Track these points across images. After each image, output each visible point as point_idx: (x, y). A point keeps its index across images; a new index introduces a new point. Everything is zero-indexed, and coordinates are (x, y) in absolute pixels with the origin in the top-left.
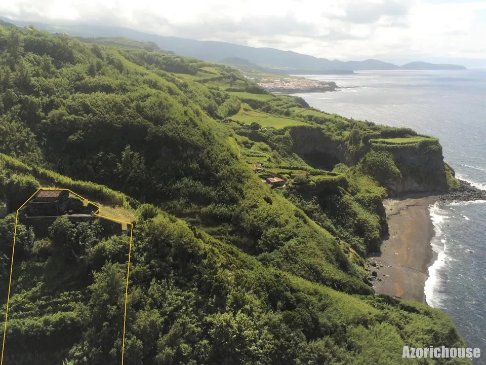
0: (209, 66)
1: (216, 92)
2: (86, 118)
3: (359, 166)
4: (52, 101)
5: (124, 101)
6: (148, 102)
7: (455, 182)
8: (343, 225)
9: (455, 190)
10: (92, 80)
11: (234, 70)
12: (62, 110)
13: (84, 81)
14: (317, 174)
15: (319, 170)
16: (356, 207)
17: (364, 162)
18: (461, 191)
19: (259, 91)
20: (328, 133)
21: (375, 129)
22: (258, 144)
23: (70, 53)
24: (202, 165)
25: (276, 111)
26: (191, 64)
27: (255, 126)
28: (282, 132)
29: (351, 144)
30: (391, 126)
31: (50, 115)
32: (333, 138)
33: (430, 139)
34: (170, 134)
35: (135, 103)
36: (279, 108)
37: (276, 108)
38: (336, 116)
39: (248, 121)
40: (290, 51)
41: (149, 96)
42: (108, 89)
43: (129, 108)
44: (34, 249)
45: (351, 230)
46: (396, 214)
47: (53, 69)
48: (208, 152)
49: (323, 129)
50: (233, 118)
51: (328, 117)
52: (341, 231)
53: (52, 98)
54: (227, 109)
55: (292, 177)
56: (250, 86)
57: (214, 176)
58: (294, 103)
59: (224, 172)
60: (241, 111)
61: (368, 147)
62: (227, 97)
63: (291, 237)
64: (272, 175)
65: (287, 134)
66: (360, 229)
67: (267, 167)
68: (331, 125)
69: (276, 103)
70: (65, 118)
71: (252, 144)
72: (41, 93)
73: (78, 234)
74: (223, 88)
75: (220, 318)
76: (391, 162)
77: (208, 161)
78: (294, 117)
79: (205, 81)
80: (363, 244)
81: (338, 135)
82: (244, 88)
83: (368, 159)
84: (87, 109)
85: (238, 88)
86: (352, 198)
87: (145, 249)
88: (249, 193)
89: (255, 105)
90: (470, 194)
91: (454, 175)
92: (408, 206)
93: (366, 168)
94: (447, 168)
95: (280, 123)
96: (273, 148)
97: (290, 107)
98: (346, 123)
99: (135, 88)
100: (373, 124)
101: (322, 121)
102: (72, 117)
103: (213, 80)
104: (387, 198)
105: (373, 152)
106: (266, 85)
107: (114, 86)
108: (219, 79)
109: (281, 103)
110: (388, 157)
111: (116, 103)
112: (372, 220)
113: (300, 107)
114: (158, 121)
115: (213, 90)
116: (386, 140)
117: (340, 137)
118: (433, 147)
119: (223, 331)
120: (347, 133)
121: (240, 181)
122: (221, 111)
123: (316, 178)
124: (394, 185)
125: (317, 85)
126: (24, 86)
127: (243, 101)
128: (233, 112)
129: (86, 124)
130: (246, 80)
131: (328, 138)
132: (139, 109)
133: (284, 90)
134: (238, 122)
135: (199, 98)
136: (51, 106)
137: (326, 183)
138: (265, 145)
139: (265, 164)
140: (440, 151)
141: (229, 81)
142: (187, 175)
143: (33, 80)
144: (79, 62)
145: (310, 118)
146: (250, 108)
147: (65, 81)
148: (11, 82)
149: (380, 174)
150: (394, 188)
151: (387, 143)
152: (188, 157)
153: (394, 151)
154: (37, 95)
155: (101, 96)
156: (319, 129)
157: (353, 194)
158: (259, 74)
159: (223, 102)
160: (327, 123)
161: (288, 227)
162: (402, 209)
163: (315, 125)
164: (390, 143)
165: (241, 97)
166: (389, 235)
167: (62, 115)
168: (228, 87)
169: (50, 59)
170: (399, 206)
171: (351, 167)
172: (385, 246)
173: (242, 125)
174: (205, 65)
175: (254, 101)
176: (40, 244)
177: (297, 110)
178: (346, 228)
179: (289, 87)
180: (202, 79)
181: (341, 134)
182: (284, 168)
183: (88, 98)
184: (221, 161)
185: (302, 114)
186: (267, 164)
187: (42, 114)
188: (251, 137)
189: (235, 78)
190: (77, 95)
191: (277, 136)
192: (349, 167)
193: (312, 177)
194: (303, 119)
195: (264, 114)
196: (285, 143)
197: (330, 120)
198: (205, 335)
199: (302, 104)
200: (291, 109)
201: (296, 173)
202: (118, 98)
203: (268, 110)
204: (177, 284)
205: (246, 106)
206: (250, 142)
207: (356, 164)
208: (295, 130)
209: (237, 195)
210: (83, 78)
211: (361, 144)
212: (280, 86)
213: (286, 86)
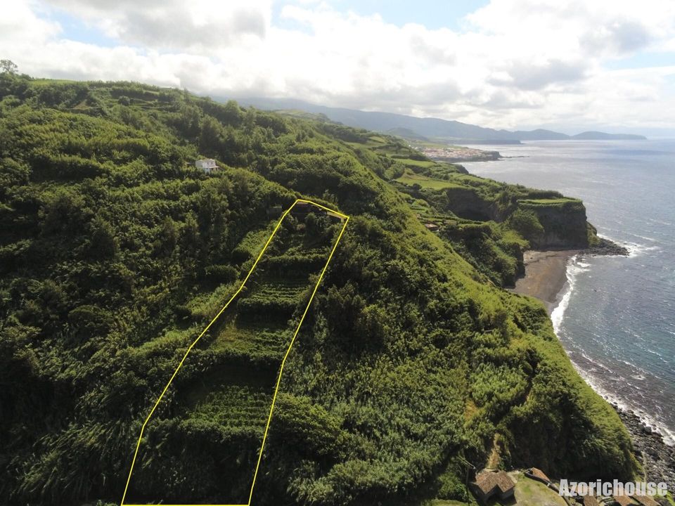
0: (378, 135)
1: (383, 158)
2: (299, 170)
3: (507, 222)
4: (276, 159)
5: (324, 160)
6: (339, 161)
7: (595, 239)
8: (484, 262)
9: (594, 246)
10: (300, 145)
11: (399, 140)
12: (283, 164)
13: (294, 146)
14: (465, 223)
15: (467, 221)
16: (496, 249)
17: (511, 219)
18: (600, 247)
19: (423, 159)
20: (481, 194)
21: (525, 191)
22: (419, 201)
23: (284, 126)
24: (377, 205)
25: (436, 175)
26: (361, 134)
27: (417, 187)
28: (440, 192)
29: (500, 203)
30: (540, 189)
31: (276, 168)
32: (485, 199)
33: (575, 201)
34: (356, 183)
35: (330, 161)
36: (439, 173)
37: (436, 173)
38: (490, 181)
39: (410, 183)
40: (455, 121)
41: (339, 157)
42: (311, 151)
43: (327, 164)
44: (298, 228)
45: (491, 266)
46: (535, 262)
47: (273, 137)
48: (381, 197)
49: (477, 191)
50: (398, 180)
51: (483, 181)
52: (482, 267)
53: (276, 157)
54: (392, 173)
55: (444, 224)
56: (414, 154)
57: (385, 213)
58: (453, 169)
59: (392, 210)
60: (405, 175)
61: (516, 206)
62: (393, 162)
63: (439, 259)
64: (429, 222)
65: (444, 194)
66: (499, 266)
67: (425, 217)
68: (485, 188)
69: (436, 168)
70: (285, 170)
71: (413, 201)
72: (269, 153)
73: (320, 221)
74: (389, 156)
75: (393, 262)
76: (535, 219)
77: (381, 203)
78: (451, 181)
79: (374, 149)
80: (500, 278)
81: (490, 196)
82: (408, 156)
83: (514, 216)
84: (299, 165)
85: (403, 156)
86: (494, 242)
87: (354, 230)
88: (409, 227)
89: (417, 170)
90: (608, 250)
91: (595, 233)
92: (547, 257)
93: (512, 224)
94: (589, 227)
95: (438, 186)
96: (431, 205)
97: (450, 172)
98: (499, 186)
99: (329, 151)
100: (523, 187)
101: (478, 185)
102: (290, 170)
103: (380, 148)
104: (529, 250)
105: (520, 210)
106: (429, 155)
107: (315, 150)
108: (386, 147)
109: (441, 168)
110: (533, 214)
111: (318, 161)
112: (511, 260)
113: (459, 173)
114: (347, 174)
115: (381, 157)
116: (533, 201)
117: (492, 198)
118: (576, 208)
119: (395, 267)
120: (498, 195)
121: (404, 218)
122: (388, 173)
123: (463, 225)
124: (536, 239)
125: (479, 154)
126: (258, 148)
127: (407, 166)
128: (398, 175)
129: (298, 175)
130: (410, 149)
131: (481, 199)
132: (334, 166)
133: (447, 159)
134: (402, 184)
135: (369, 163)
136: (275, 162)
137: (472, 229)
138: (424, 202)
139: (423, 214)
140: (583, 210)
141: (394, 149)
142: (366, 211)
143: (263, 145)
144: (290, 132)
145: (466, 182)
146: (412, 172)
147: (283, 146)
148: (250, 146)
149: (524, 229)
150: (536, 241)
151: (533, 203)
152: (367, 199)
153: (539, 210)
154: (266, 155)
155: (307, 156)
156: (473, 191)
157: (495, 239)
158: (422, 144)
159: (390, 166)
160: (482, 187)
161: (437, 252)
162: (542, 258)
163: (470, 188)
164: (536, 203)
165: (405, 163)
166: (525, 275)
167: (284, 168)
168: (394, 154)
169: (271, 130)
170: (539, 256)
171: (500, 224)
172: (520, 283)
173: (405, 186)
174: (373, 135)
175: (417, 167)
176: (300, 226)
177: (455, 175)
178: (487, 265)
179: (451, 156)
180: (371, 147)
181: (493, 196)
182: (438, 218)
183: (300, 158)
184: (390, 204)
185: (460, 178)
186: (425, 214)
187: (270, 168)
188: (412, 195)
189: (400, 147)
190: (291, 155)
191: (435, 196)
192: (498, 223)
193: (460, 225)
194: (459, 183)
195: (425, 178)
196: (442, 201)
197: (484, 184)
198: (385, 269)
199: (462, 170)
200: (449, 174)
201: (448, 222)
202: (320, 157)
203: (429, 174)
204: (370, 248)
205: (410, 170)
206: (412, 198)
207: (504, 220)
208: (451, 192)
209: (401, 226)
210: (294, 144)
211: (510, 204)
212: (443, 155)
213: (449, 155)
